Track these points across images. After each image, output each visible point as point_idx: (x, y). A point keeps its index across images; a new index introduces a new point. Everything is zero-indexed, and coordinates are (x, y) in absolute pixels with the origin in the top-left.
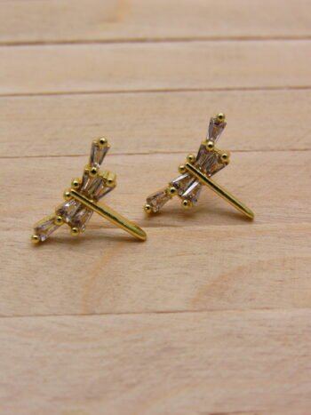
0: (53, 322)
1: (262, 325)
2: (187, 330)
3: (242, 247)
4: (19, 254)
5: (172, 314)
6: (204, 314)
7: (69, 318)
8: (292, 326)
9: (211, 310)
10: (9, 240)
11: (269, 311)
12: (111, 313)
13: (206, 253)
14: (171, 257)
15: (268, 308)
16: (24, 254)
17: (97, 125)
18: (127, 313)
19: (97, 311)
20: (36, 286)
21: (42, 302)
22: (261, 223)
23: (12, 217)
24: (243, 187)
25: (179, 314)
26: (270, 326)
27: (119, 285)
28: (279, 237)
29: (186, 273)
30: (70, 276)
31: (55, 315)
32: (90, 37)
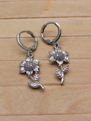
0: (31, 117)
4: (22, 94)
5: (62, 115)
7: (35, 116)
9: (72, 114)
10: (20, 89)
11: (87, 114)
12: (46, 114)
13: (71, 95)
14: (62, 96)
15: (87, 113)
16: (23, 94)
17: (42, 49)
18: (50, 114)
19: (43, 114)
20: (27, 105)
21: (28, 110)
22: (86, 84)
23: (20, 81)
24: (82, 72)
25: (64, 115)
26: (88, 119)
27: (48, 105)
30: (35, 102)
31: (32, 115)
32: (40, 16)
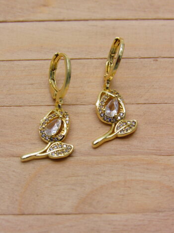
1: (109, 224)
2: (71, 226)
3: (104, 172)
6: (81, 216)
8: (125, 225)
28: (125, 165)
29: (73, 189)
